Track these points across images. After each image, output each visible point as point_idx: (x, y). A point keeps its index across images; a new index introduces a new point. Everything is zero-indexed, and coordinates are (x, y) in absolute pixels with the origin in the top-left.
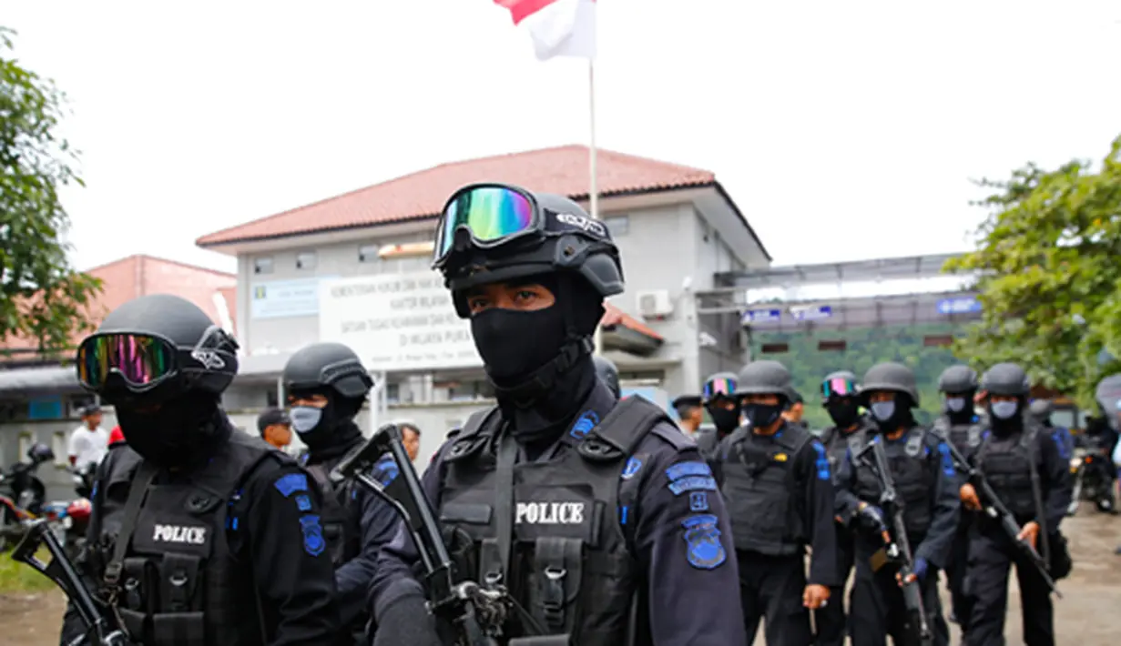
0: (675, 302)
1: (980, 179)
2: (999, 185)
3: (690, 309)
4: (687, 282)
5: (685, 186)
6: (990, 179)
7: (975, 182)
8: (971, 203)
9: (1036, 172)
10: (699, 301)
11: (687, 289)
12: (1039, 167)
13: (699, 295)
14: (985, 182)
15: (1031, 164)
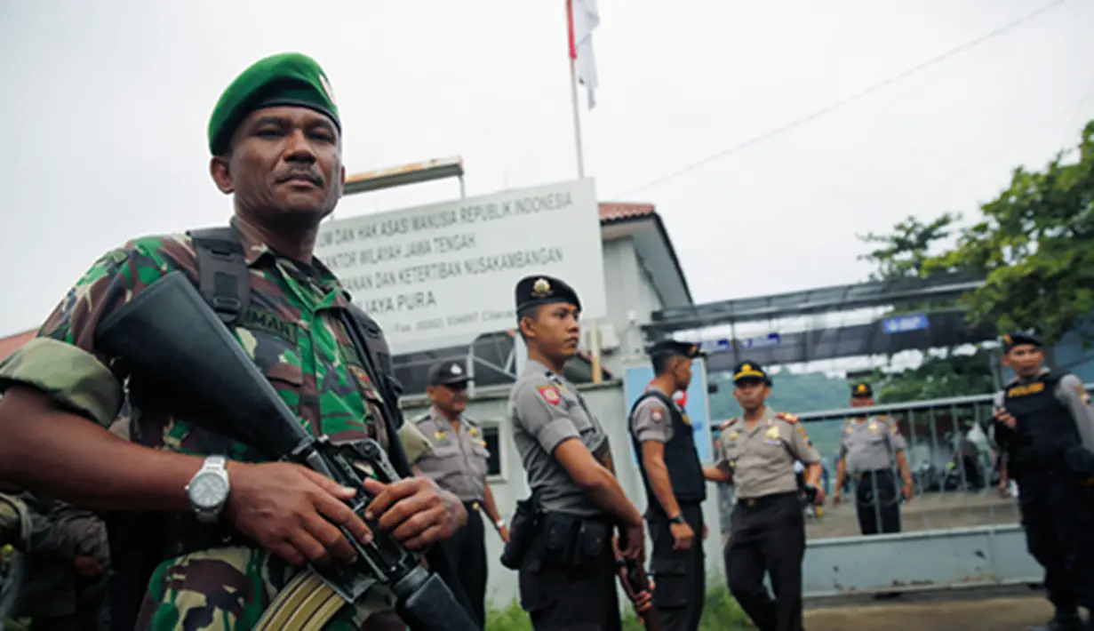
0: (621, 335)
1: (865, 234)
2: (883, 239)
3: (638, 342)
4: (632, 315)
5: (626, 219)
6: (876, 234)
7: (862, 238)
8: (859, 258)
9: (915, 225)
10: (644, 335)
11: (632, 322)
12: (918, 220)
13: (644, 328)
14: (870, 237)
15: (911, 219)
